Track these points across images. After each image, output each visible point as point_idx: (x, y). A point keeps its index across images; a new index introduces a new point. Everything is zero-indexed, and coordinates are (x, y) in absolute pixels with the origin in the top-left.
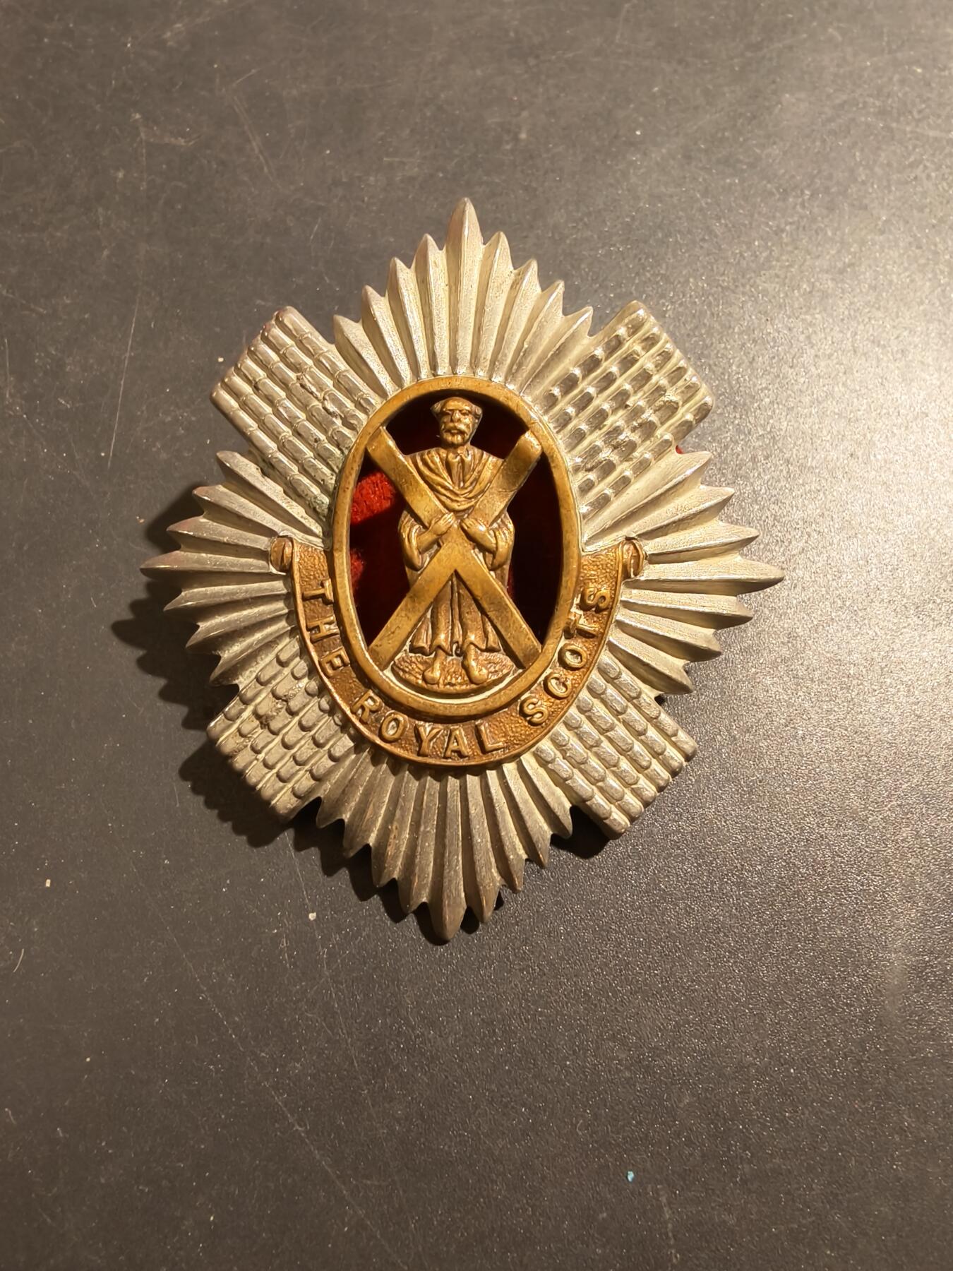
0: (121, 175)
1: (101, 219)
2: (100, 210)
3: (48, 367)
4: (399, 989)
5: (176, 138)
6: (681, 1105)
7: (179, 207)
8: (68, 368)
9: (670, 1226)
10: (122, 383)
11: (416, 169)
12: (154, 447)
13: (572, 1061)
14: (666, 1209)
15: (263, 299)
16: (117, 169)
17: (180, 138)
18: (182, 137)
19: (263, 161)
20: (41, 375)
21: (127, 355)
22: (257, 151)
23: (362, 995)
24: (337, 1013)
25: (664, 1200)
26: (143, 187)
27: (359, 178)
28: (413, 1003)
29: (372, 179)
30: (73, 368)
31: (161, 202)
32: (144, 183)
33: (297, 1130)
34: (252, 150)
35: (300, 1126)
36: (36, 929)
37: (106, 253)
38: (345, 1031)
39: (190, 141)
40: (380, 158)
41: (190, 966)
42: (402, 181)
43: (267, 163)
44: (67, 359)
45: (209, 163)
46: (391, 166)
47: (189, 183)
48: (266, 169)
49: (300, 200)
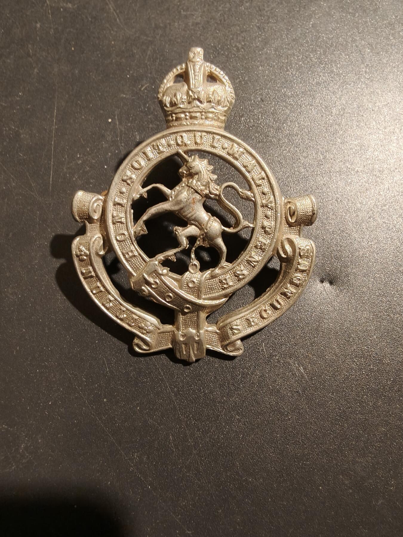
0: (38, 25)
1: (31, 52)
2: (30, 46)
3: (11, 136)
4: (232, 458)
5: (67, 4)
6: (378, 504)
7: (73, 43)
8: (22, 136)
10: (53, 143)
11: (200, 18)
12: (74, 177)
13: (323, 487)
15: (124, 94)
16: (36, 22)
17: (69, 4)
18: (70, 3)
19: (116, 16)
20: (8, 140)
21: (54, 128)
22: (112, 10)
23: (214, 462)
24: (202, 472)
26: (52, 32)
27: (170, 24)
28: (240, 464)
29: (176, 24)
30: (25, 136)
31: (63, 41)
32: (52, 30)
33: (187, 533)
34: (110, 9)
35: (189, 531)
36: (40, 441)
38: (207, 481)
39: (74, 5)
40: (180, 12)
41: (123, 453)
42: (193, 25)
43: (118, 16)
44: (21, 131)
45: (86, 17)
46: (186, 17)
47: (77, 29)
48: (118, 20)
49: (139, 37)
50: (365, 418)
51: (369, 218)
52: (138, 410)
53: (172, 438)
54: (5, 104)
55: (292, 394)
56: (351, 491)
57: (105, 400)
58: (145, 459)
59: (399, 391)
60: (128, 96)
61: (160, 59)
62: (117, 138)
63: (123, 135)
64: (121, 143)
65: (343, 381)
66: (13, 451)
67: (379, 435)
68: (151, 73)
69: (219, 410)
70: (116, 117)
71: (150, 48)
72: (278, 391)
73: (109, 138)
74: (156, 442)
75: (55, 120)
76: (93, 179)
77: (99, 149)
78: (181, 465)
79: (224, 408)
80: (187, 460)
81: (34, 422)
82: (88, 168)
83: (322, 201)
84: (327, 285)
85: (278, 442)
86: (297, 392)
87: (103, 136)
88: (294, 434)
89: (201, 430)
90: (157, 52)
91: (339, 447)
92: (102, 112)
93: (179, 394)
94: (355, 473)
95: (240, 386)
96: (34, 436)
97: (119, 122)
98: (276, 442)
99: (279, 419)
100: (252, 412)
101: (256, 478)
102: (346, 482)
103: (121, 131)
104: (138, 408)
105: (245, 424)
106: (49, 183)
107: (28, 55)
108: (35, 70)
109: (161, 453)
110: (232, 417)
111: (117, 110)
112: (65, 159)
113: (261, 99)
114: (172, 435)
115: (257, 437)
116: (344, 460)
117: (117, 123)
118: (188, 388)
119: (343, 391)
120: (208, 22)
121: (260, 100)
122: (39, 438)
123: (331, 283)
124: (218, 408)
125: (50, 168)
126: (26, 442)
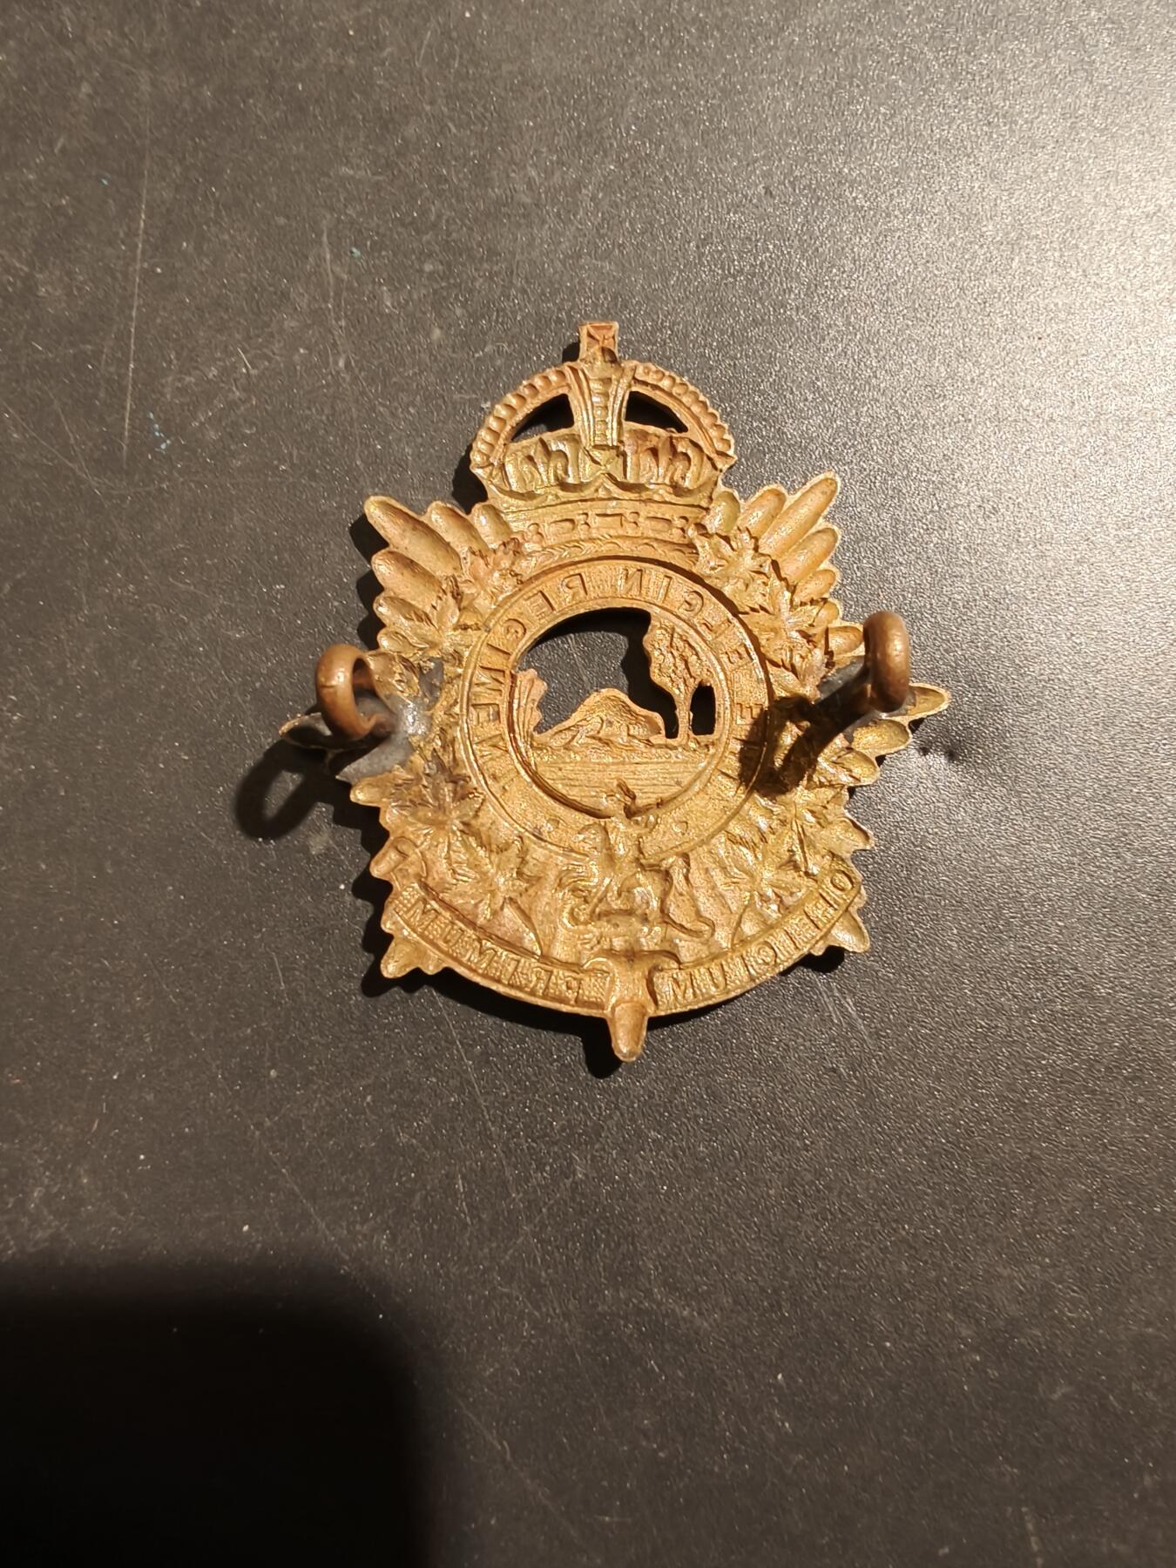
50: (1030, 1154)
51: (1079, 562)
52: (368, 1104)
53: (464, 1187)
55: (819, 1076)
57: (273, 1073)
58: (384, 1242)
59: (1135, 1078)
60: (361, 173)
61: (461, 57)
62: (326, 302)
63: (345, 294)
64: (338, 319)
65: (970, 1043)
66: (10, 1206)
67: (1066, 1201)
69: (601, 1114)
70: (325, 239)
71: (432, 24)
72: (778, 1068)
73: (303, 303)
74: (418, 1197)
75: (140, 246)
76: (252, 424)
77: (271, 335)
78: (487, 1264)
79: (617, 1107)
80: (505, 1251)
81: (70, 1129)
82: (238, 393)
83: (936, 508)
84: (938, 761)
85: (769, 1211)
86: (834, 1070)
87: (284, 295)
88: (818, 1191)
89: (548, 1168)
90: (454, 34)
91: (947, 1231)
92: (282, 221)
93: (488, 1062)
94: (991, 1307)
95: (666, 1046)
96: (69, 1166)
97: (332, 252)
98: (766, 1212)
100: (698, 1123)
101: (700, 1309)
102: (964, 1332)
103: (339, 280)
104: (369, 1098)
105: (676, 1156)
107: (62, 38)
108: (83, 90)
109: (431, 1227)
110: (639, 1134)
111: (328, 216)
112: (170, 362)
113: (767, 189)
114: (464, 1178)
115: (711, 1195)
117: (328, 256)
118: (514, 1046)
119: (968, 1073)
121: (763, 192)
122: (82, 1172)
123: (951, 755)
124: (600, 1107)
125: (123, 389)
126: (46, 1181)
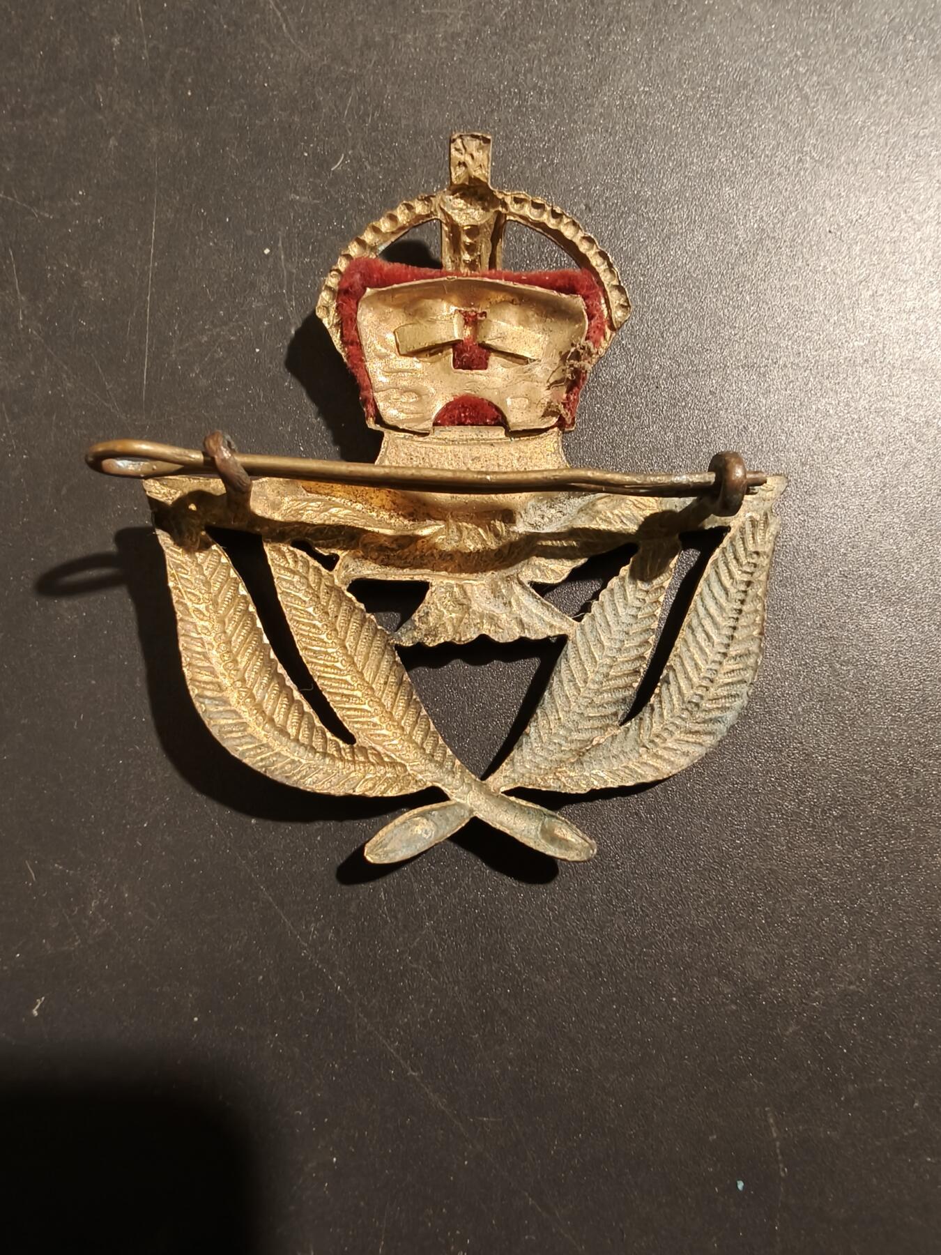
0: (116, 41)
1: (101, 100)
2: (99, 87)
3: (63, 283)
4: (502, 936)
6: (787, 1033)
7: (190, 80)
8: (85, 284)
9: (778, 1144)
10: (148, 298)
11: (461, 22)
12: (192, 371)
13: (678, 998)
14: (773, 1129)
15: (297, 193)
16: (112, 34)
19: (281, 19)
20: (56, 293)
21: (151, 266)
22: (272, 6)
23: (465, 944)
24: (441, 962)
25: (771, 1121)
26: (145, 55)
27: (395, 36)
28: (517, 949)
29: (409, 36)
30: (91, 283)
31: (168, 76)
32: (145, 51)
33: (411, 1075)
35: (414, 1071)
36: (127, 895)
37: (113, 142)
38: (451, 980)
40: (417, 10)
41: (289, 924)
42: (445, 39)
43: (286, 20)
44: (83, 273)
45: (218, 21)
46: (431, 19)
47: (198, 49)
48: (284, 26)
49: (329, 67)
54: (50, 214)
56: (734, 1007)
68: (353, 148)
99: (597, 866)
106: (142, 383)
116: (722, 948)
120: (478, 32)
